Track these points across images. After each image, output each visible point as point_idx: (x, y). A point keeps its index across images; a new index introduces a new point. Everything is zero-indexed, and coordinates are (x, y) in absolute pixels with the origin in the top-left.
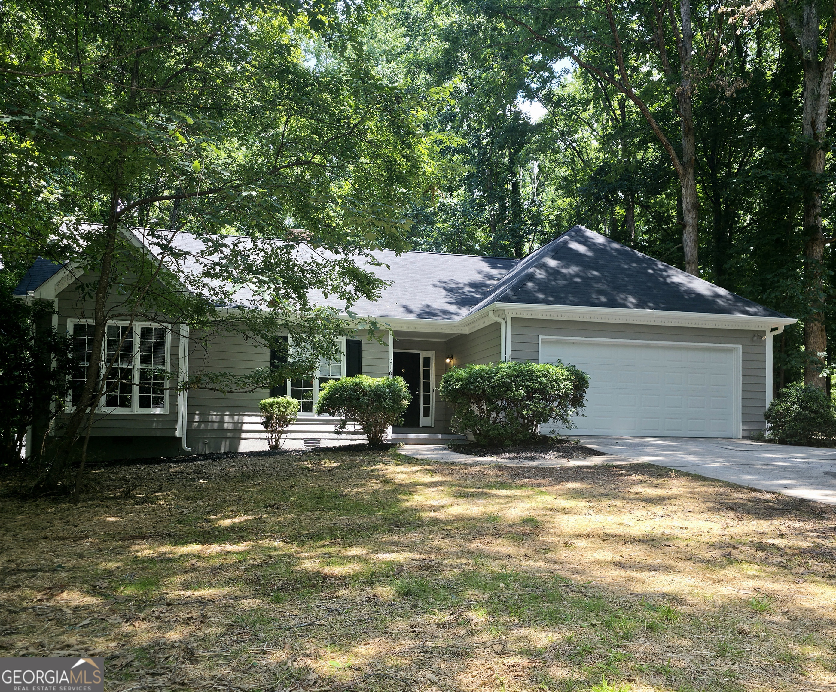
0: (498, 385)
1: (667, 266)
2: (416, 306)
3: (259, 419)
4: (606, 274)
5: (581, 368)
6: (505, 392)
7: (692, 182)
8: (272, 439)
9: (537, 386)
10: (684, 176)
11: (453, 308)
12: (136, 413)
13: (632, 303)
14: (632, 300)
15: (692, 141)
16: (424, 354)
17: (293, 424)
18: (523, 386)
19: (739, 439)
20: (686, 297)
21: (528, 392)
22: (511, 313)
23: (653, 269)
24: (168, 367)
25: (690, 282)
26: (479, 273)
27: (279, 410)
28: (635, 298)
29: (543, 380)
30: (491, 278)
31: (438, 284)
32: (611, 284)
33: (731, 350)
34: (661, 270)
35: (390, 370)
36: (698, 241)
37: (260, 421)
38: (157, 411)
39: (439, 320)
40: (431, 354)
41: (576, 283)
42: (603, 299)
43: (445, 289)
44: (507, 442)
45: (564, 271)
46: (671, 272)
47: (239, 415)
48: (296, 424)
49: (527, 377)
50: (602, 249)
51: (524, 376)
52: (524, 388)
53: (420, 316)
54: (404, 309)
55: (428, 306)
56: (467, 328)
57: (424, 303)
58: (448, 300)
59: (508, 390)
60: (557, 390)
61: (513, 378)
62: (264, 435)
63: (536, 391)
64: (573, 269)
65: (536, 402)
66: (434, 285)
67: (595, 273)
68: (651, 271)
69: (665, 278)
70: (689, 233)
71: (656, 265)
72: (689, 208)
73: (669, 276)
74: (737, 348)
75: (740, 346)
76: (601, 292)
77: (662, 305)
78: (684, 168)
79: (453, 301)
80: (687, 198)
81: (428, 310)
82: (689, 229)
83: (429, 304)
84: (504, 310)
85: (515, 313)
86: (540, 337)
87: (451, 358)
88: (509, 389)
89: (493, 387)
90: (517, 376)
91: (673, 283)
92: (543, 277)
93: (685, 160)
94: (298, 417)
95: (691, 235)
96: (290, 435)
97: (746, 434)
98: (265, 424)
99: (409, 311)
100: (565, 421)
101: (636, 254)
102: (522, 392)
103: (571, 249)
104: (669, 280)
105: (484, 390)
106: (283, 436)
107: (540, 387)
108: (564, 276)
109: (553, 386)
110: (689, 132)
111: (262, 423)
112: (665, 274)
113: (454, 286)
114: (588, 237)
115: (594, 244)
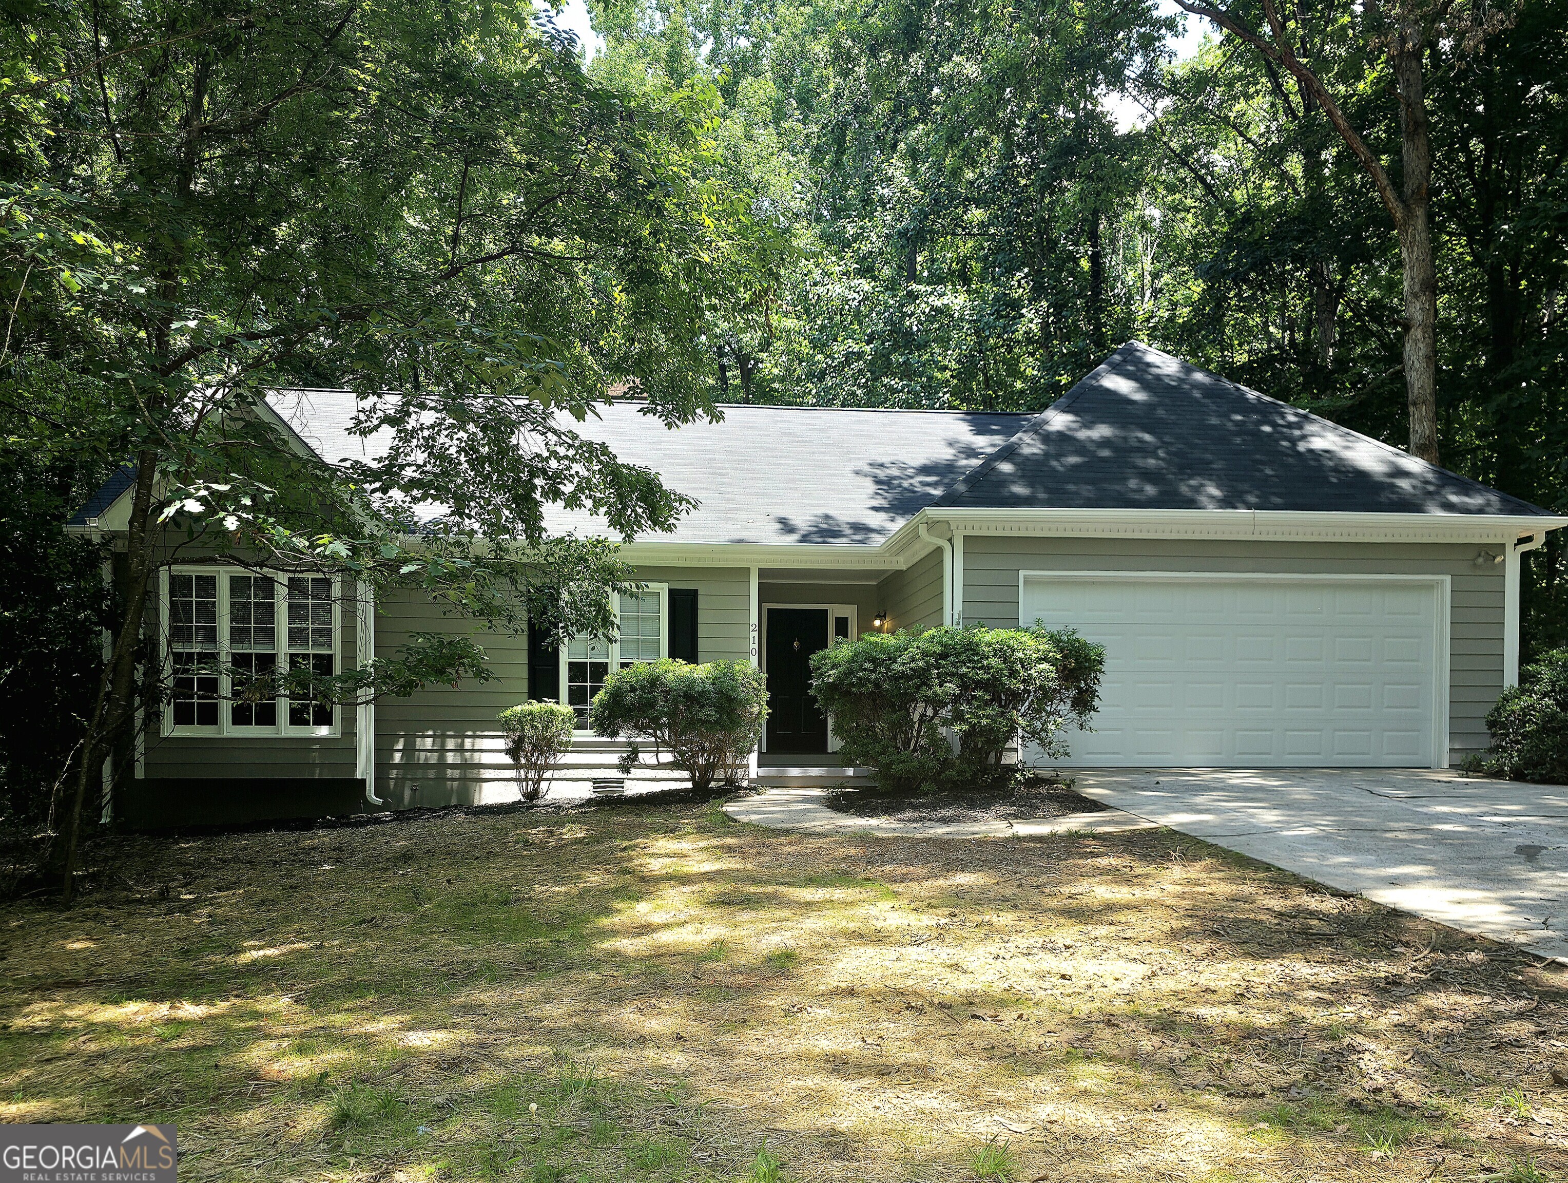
0: (903, 675)
1: (1305, 417)
2: (802, 520)
3: (501, 744)
4: (1167, 439)
5: (1086, 636)
6: (918, 688)
7: (1423, 235)
8: (526, 779)
9: (982, 675)
10: (1405, 223)
11: (876, 520)
12: (283, 735)
13: (1212, 497)
14: (1214, 491)
15: (1423, 150)
16: (835, 611)
17: (566, 751)
18: (952, 675)
19: (1442, 771)
20: (1334, 480)
21: (964, 687)
22: (961, 527)
23: (1274, 425)
24: (337, 650)
25: (1347, 448)
26: (950, 445)
27: (534, 728)
28: (1218, 487)
29: (994, 661)
30: (970, 452)
31: (867, 469)
32: (1176, 460)
33: (1429, 587)
34: (1290, 425)
35: (752, 646)
36: (1433, 355)
37: (503, 747)
38: (323, 731)
39: (840, 544)
40: (848, 611)
41: (1103, 460)
42: (1150, 490)
43: (878, 482)
44: (925, 786)
45: (1083, 434)
46: (1310, 428)
47: (474, 737)
48: (572, 752)
49: (963, 657)
50: (1173, 387)
51: (958, 654)
52: (955, 679)
53: (805, 539)
54: (779, 526)
55: (827, 517)
56: (901, 559)
57: (821, 511)
58: (875, 503)
59: (924, 684)
60: (1024, 681)
61: (932, 660)
62: (511, 774)
63: (979, 684)
64: (1102, 431)
65: (978, 707)
66: (857, 473)
67: (1147, 437)
68: (1267, 429)
69: (1294, 441)
70: (1416, 341)
71: (1283, 416)
72: (1417, 289)
73: (1304, 437)
74: (1443, 581)
75: (1448, 579)
76: (1148, 476)
77: (1278, 500)
78: (1407, 207)
79: (885, 504)
80: (1412, 268)
81: (824, 526)
82: (1417, 333)
83: (831, 513)
84: (948, 522)
85: (969, 527)
86: (1022, 573)
87: (882, 617)
88: (926, 683)
89: (898, 677)
90: (944, 656)
91: (1311, 451)
92: (1035, 451)
93: (1408, 190)
94: (573, 739)
95: (1421, 345)
96: (558, 774)
97: (1458, 759)
98: (513, 752)
99: (787, 527)
100: (1042, 743)
101: (1242, 395)
102: (951, 687)
103: (1108, 391)
104: (1302, 447)
105: (877, 685)
106: (548, 774)
107: (986, 676)
108: (1080, 448)
109: (1013, 674)
110: (1416, 130)
111: (508, 752)
112: (1297, 433)
113: (895, 472)
114: (1149, 365)
115: (1158, 377)
